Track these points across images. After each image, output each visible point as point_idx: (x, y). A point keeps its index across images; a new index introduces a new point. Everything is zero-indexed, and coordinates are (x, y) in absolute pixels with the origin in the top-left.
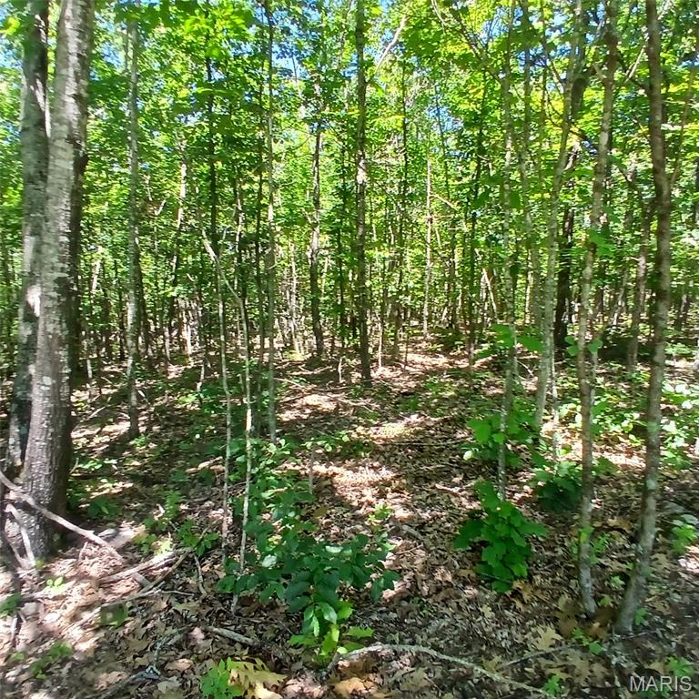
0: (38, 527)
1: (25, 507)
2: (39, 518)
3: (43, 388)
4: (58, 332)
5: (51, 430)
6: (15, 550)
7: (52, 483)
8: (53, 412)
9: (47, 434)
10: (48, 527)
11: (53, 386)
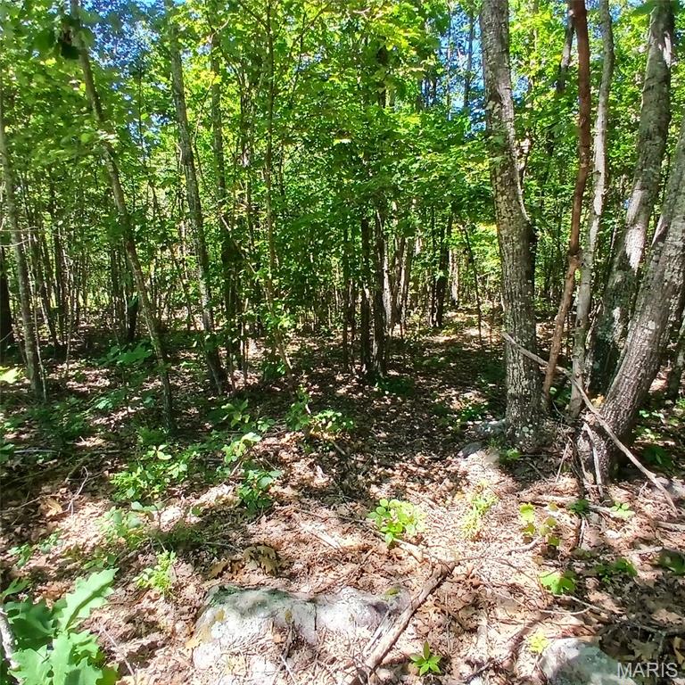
0: (605, 452)
1: (600, 431)
2: (608, 444)
3: (646, 331)
4: (675, 280)
5: (643, 371)
6: (582, 463)
7: (629, 418)
8: (649, 356)
9: (638, 374)
10: (615, 455)
11: (656, 332)
